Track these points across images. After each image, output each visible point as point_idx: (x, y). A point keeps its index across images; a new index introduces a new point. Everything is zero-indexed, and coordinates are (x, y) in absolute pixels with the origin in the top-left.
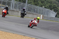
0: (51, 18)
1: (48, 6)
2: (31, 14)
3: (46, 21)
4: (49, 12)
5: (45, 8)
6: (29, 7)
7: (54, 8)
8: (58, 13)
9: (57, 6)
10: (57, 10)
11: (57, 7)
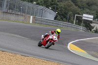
0: (47, 22)
1: (41, 2)
2: (15, 15)
3: (39, 26)
4: (44, 11)
5: (38, 4)
6: (10, 3)
7: (52, 5)
8: (58, 13)
9: (58, 1)
10: (57, 9)
11: (58, 3)
